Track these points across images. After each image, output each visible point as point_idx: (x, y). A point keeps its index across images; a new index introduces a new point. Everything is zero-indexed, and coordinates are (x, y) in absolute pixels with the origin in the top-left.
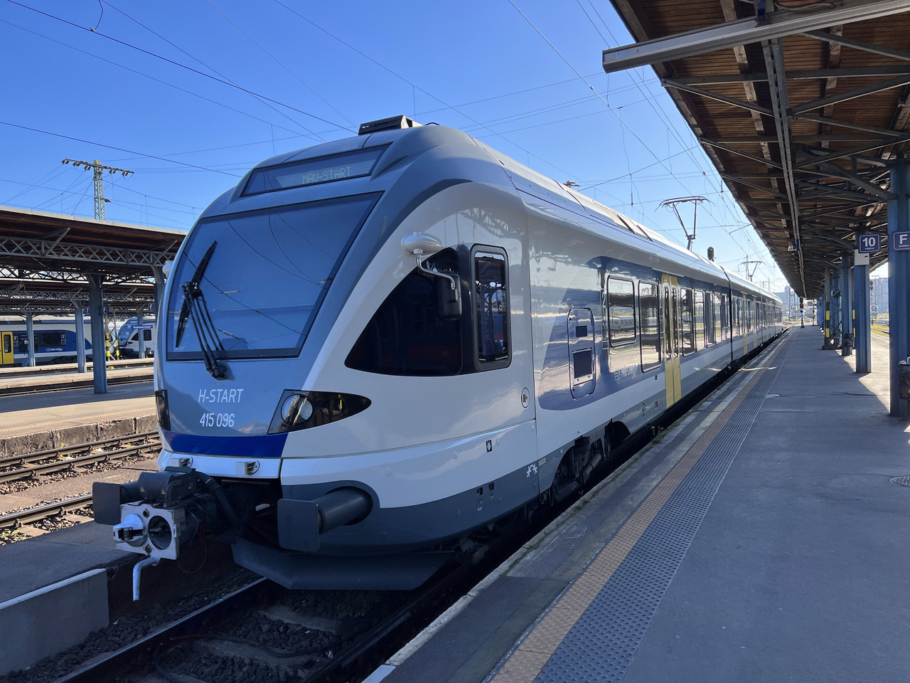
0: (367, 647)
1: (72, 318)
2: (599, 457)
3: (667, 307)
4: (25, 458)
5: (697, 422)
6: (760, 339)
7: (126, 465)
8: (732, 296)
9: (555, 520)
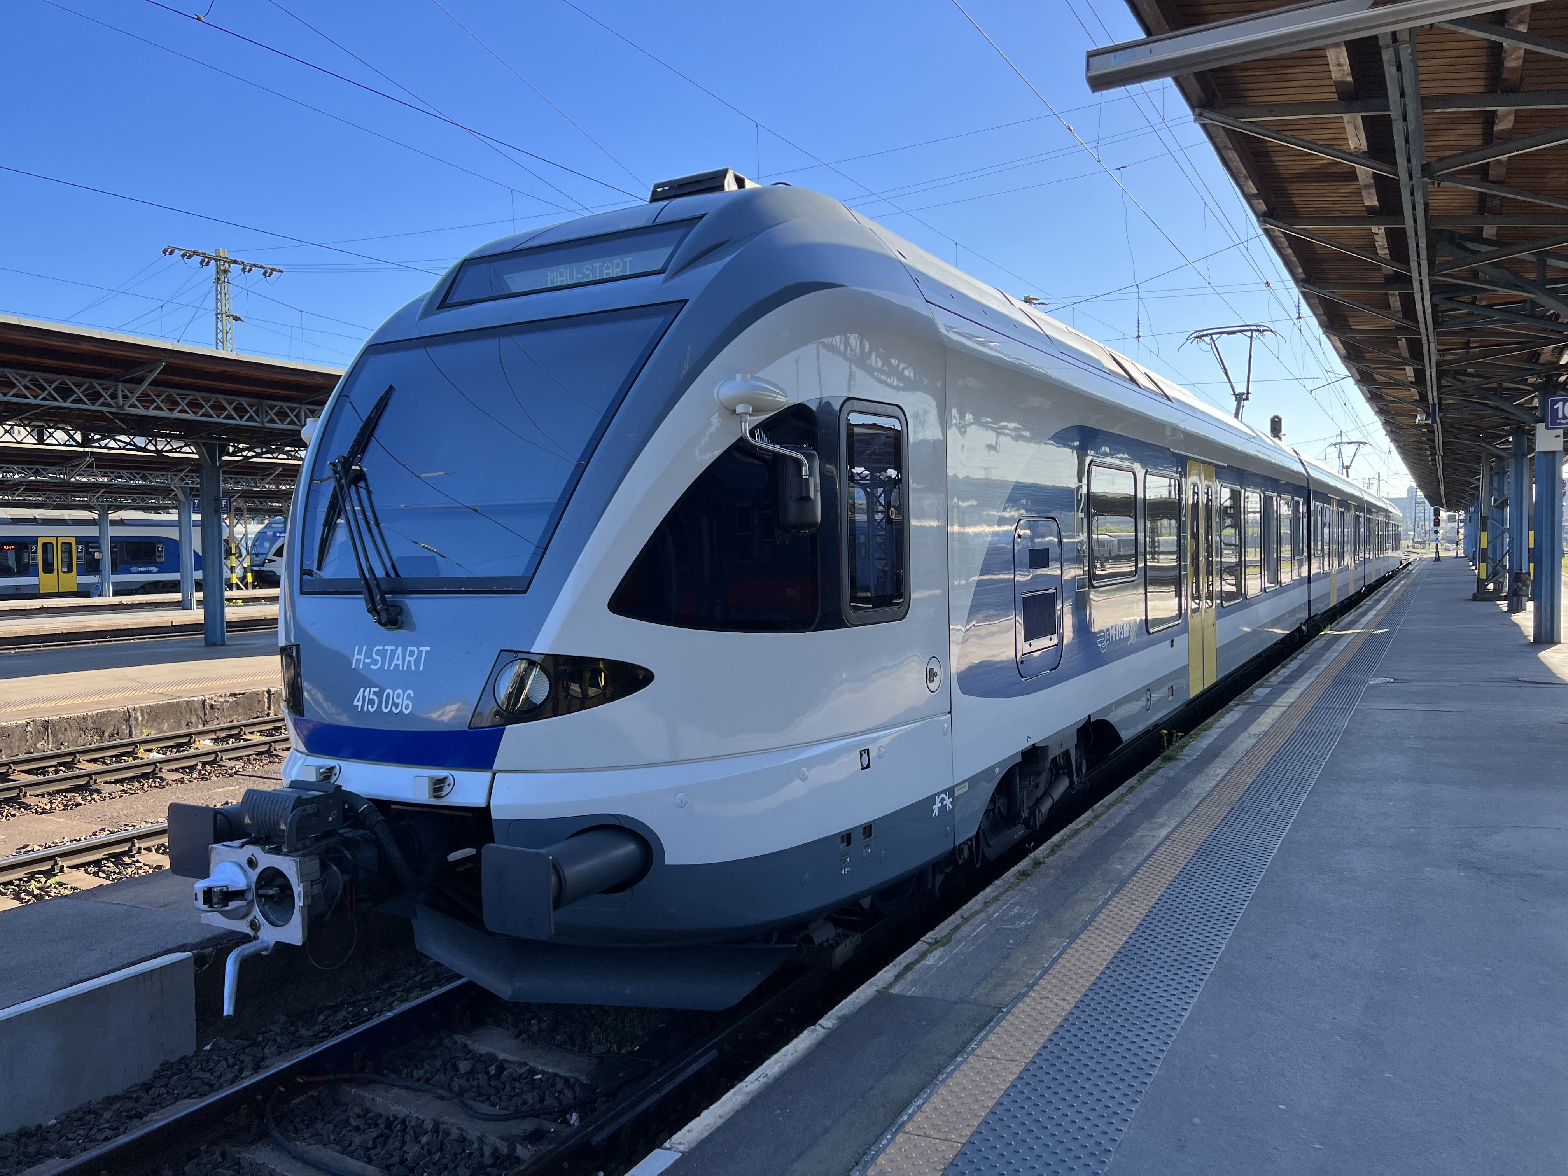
0: (639, 1109)
1: (173, 516)
2: (1063, 785)
3: (1195, 517)
4: (80, 753)
5: (1242, 725)
6: (1359, 579)
7: (250, 770)
8: (1313, 503)
9: (982, 894)
